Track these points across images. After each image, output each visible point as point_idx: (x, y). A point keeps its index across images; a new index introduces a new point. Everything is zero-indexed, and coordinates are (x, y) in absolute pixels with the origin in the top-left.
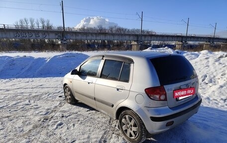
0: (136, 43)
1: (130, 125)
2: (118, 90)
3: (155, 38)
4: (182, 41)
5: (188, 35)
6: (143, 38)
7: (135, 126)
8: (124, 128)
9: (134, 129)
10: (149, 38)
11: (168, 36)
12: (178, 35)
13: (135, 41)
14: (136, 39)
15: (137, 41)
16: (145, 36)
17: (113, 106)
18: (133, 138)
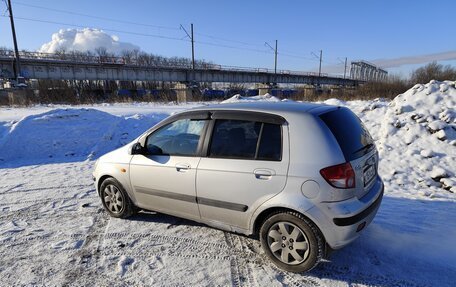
0: (184, 87)
1: (288, 239)
2: (258, 176)
3: (221, 77)
4: (268, 83)
5: (278, 72)
6: (198, 76)
7: (300, 239)
8: (274, 247)
9: (298, 246)
10: (210, 77)
11: (243, 74)
12: (261, 71)
13: (181, 82)
14: (184, 79)
15: (186, 82)
16: (201, 72)
17: (246, 208)
18: (296, 262)
